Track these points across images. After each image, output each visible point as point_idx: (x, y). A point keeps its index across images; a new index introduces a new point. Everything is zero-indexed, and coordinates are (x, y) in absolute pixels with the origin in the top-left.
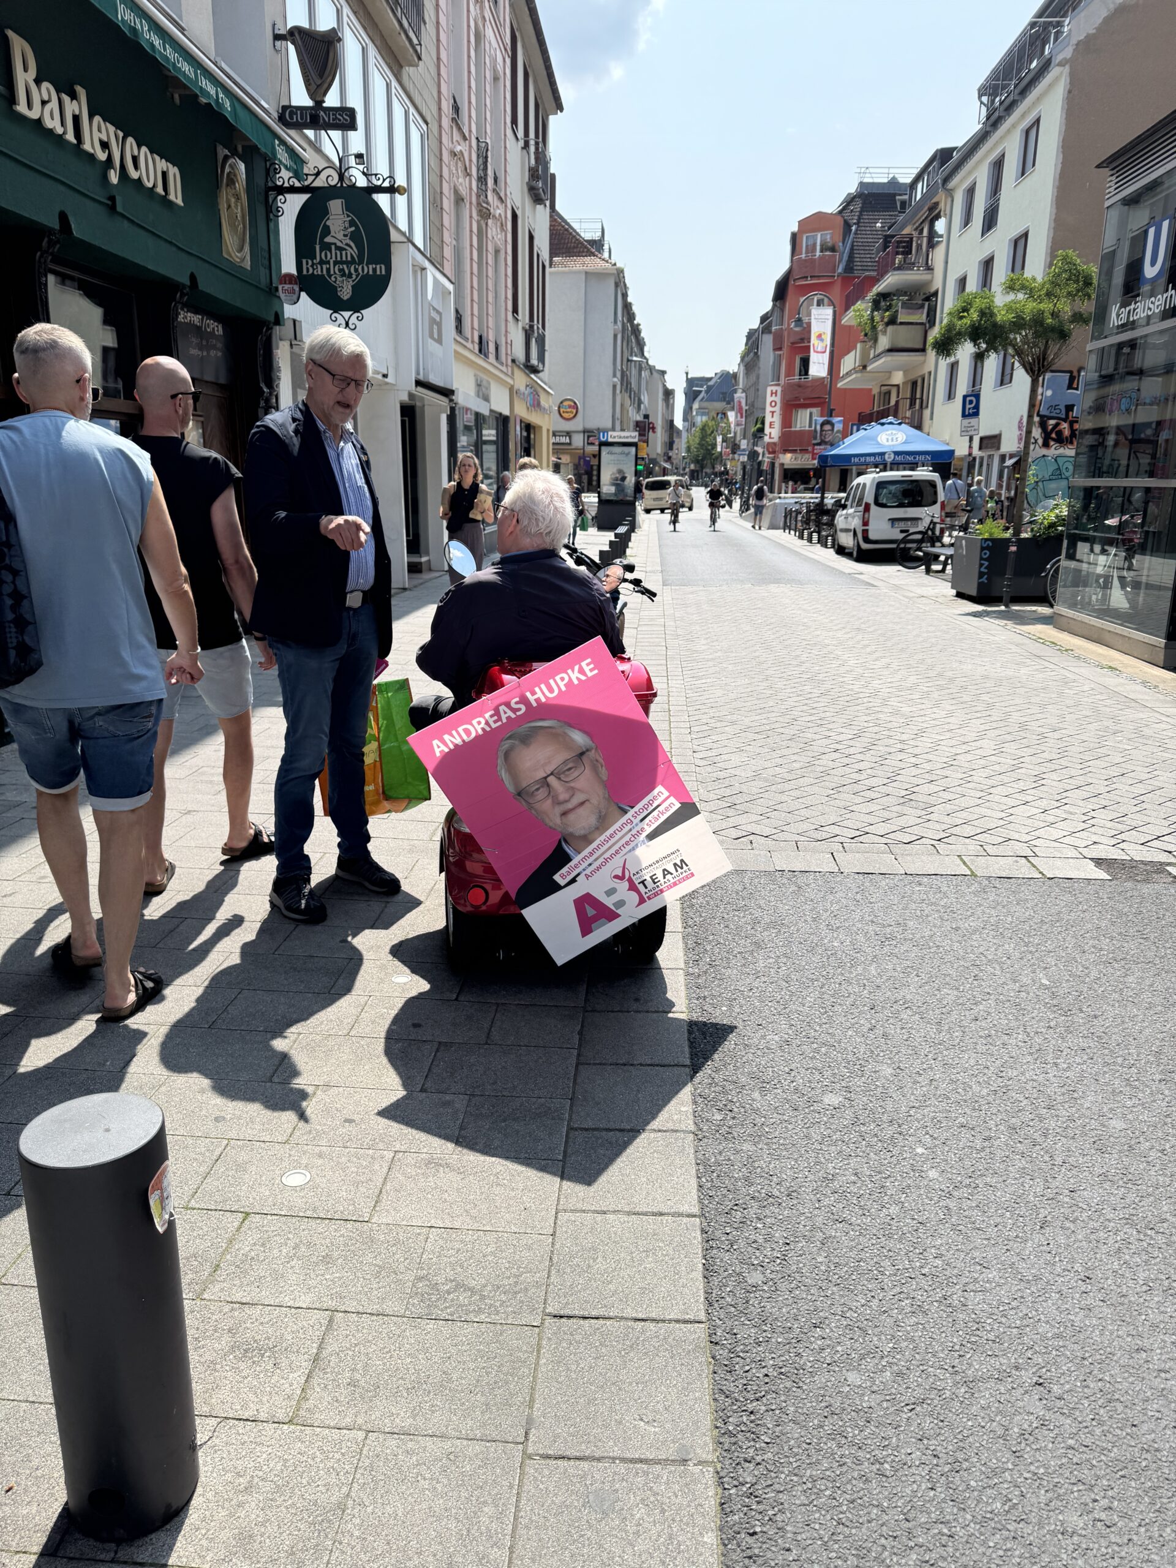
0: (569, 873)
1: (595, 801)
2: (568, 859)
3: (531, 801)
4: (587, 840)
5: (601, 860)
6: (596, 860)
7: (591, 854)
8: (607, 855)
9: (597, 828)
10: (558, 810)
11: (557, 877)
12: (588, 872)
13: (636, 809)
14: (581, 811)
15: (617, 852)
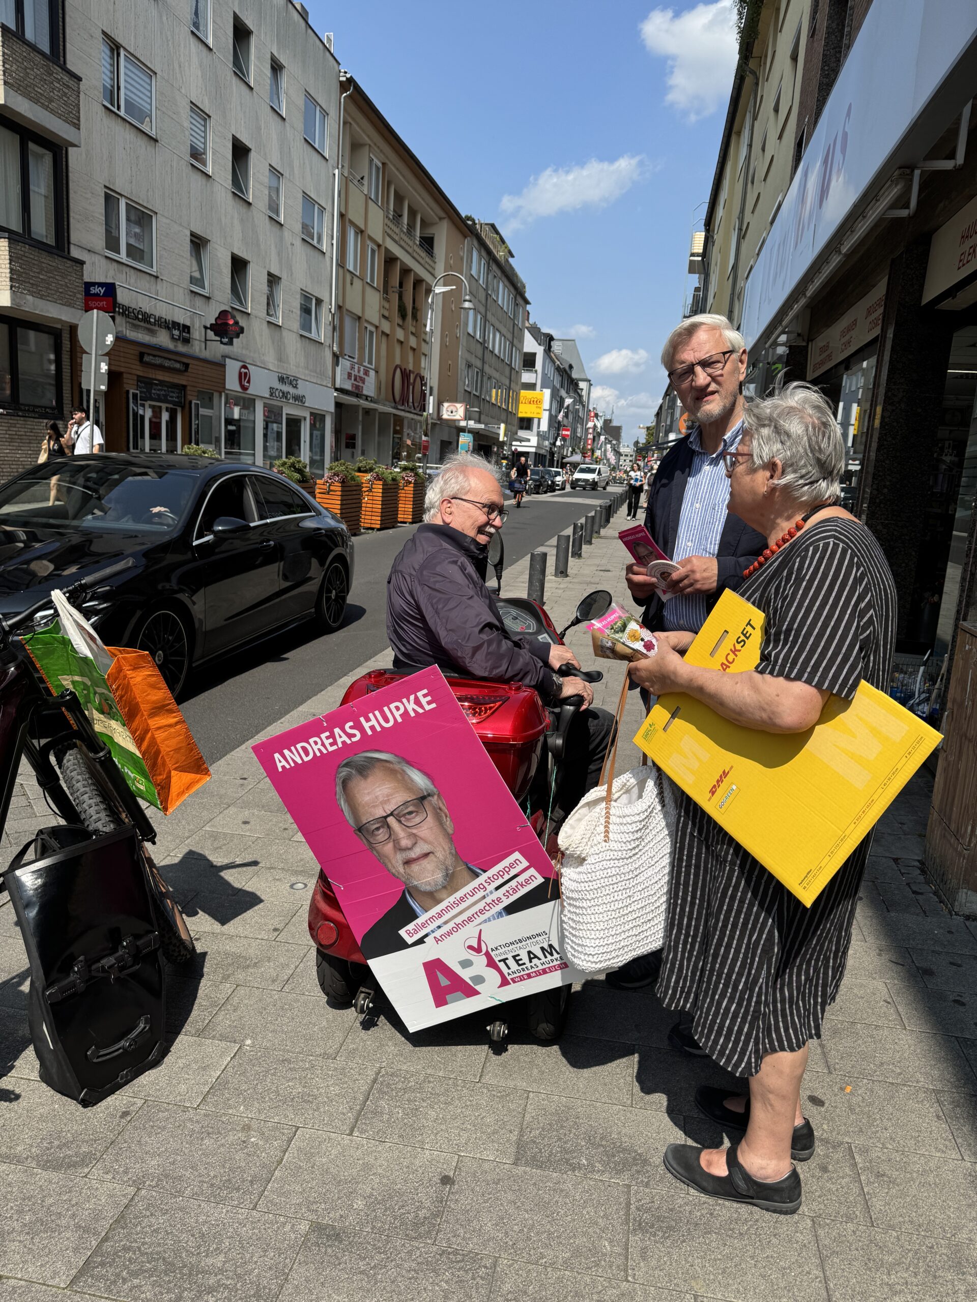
0: (416, 932)
1: (440, 854)
2: (414, 916)
3: (371, 840)
4: (433, 898)
5: (451, 925)
6: (446, 923)
7: (440, 915)
8: (458, 920)
9: (444, 887)
10: (400, 857)
11: (402, 932)
12: (438, 934)
13: (490, 873)
14: (425, 863)
15: (470, 919)
